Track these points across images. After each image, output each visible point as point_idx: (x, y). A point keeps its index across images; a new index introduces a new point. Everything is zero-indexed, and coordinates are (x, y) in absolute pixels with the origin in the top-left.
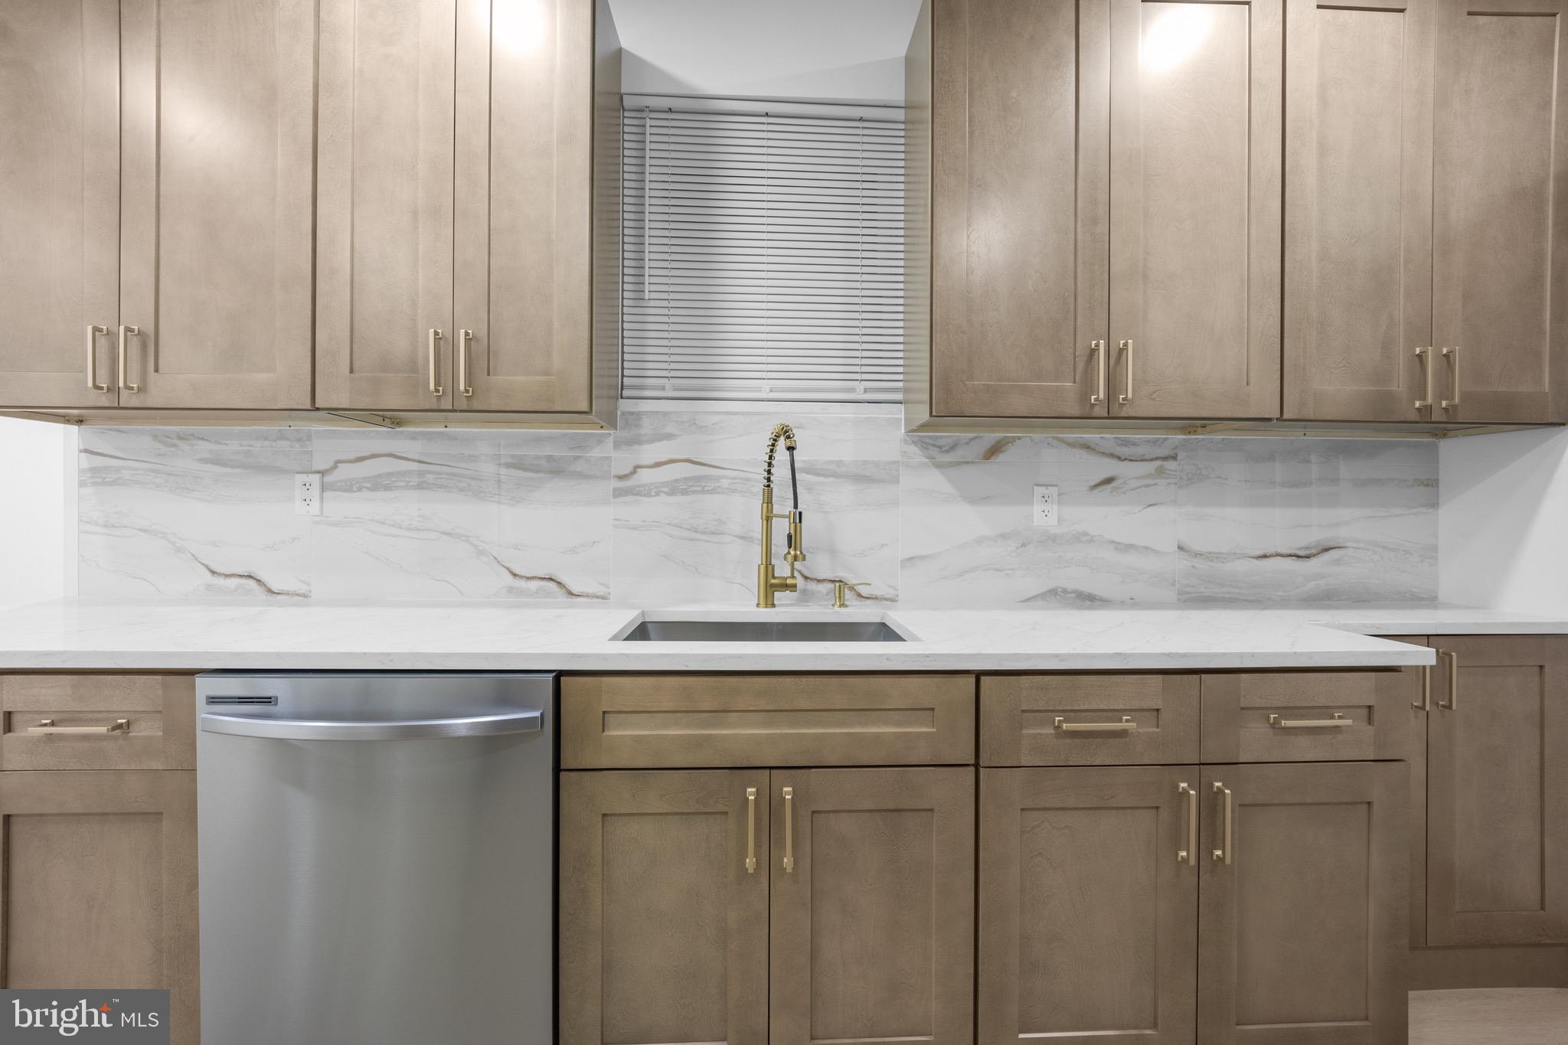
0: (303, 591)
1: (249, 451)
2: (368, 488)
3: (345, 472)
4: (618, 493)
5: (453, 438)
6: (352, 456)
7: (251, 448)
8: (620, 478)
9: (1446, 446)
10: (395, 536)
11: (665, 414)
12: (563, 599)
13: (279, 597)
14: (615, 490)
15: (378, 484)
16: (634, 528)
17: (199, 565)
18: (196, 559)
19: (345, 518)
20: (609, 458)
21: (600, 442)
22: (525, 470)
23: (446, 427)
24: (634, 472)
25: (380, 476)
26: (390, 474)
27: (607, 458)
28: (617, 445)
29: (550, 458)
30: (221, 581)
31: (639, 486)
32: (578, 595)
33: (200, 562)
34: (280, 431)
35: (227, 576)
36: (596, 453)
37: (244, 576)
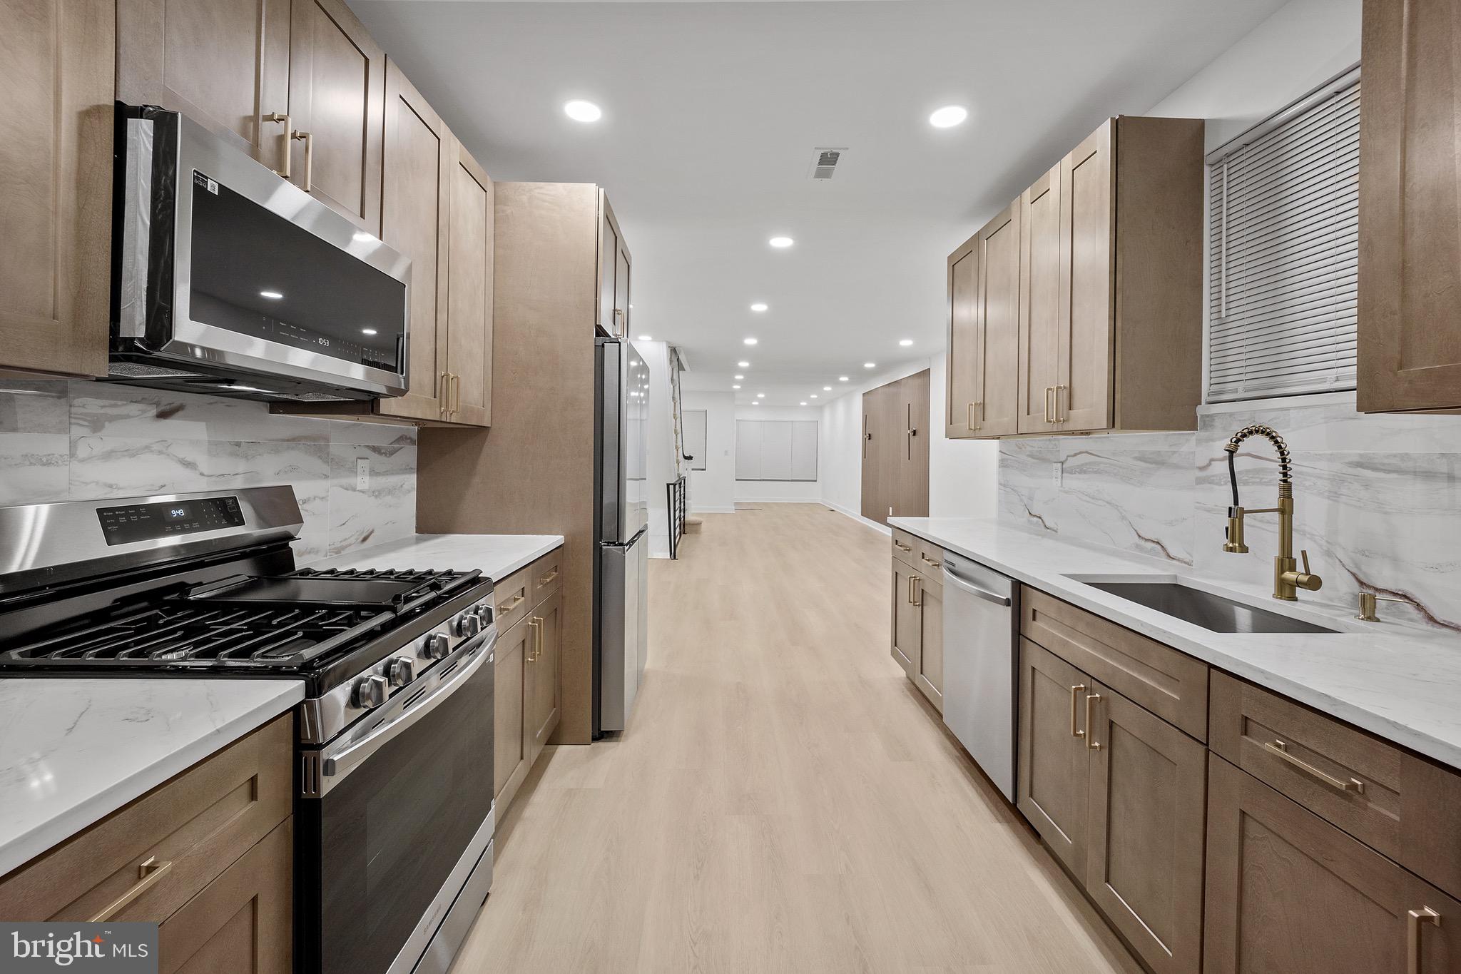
4: (1199, 481)
8: (1202, 469)
11: (1231, 415)
12: (1164, 559)
16: (1209, 511)
20: (1194, 453)
21: (1187, 440)
24: (1209, 464)
27: (1192, 453)
28: (1199, 442)
31: (1213, 476)
32: (1173, 559)
36: (1185, 449)
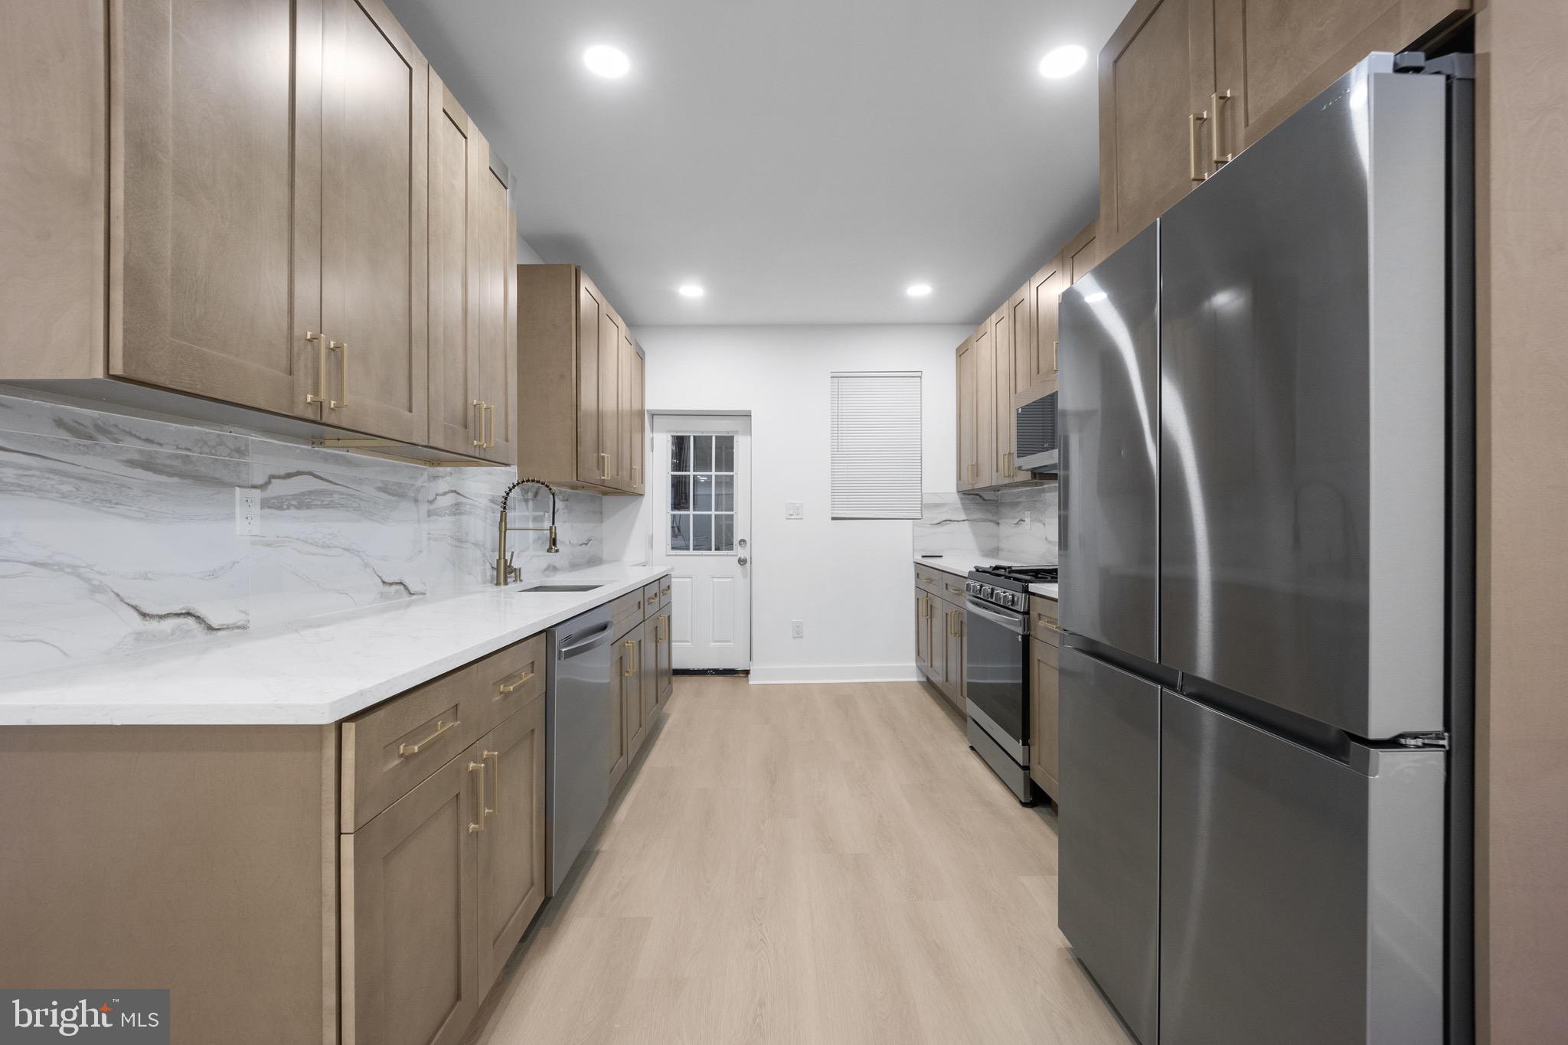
0: (242, 622)
1: (187, 456)
2: (295, 506)
3: (278, 488)
5: (349, 463)
6: (282, 472)
7: (189, 453)
9: (605, 498)
10: (314, 554)
13: (221, 633)
14: (428, 511)
15: (303, 502)
17: (125, 607)
18: (122, 600)
19: (278, 537)
22: (389, 494)
23: (348, 451)
25: (303, 494)
26: (310, 493)
29: (400, 484)
30: (153, 625)
33: (126, 603)
34: (219, 435)
35: (161, 617)
37: (182, 614)
